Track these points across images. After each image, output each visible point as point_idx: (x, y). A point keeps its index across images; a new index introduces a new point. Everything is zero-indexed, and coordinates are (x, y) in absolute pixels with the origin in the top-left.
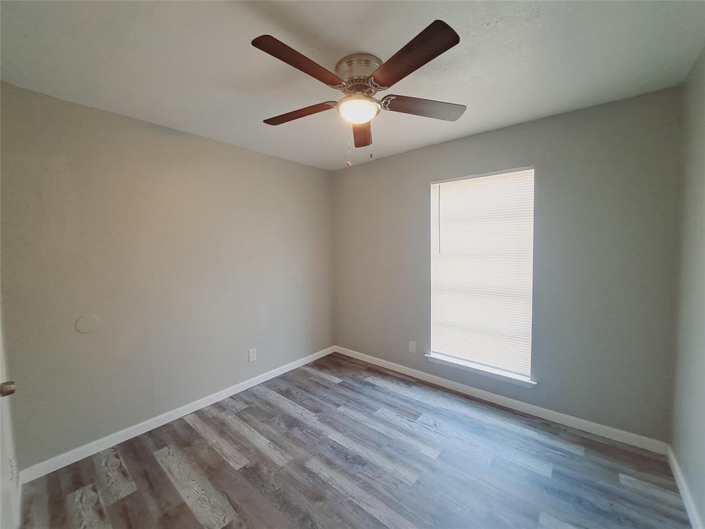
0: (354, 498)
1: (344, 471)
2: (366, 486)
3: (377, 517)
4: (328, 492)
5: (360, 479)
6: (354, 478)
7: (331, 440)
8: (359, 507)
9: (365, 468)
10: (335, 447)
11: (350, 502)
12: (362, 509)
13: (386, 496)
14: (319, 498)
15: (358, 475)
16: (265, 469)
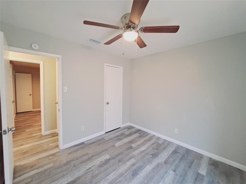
0: (118, 170)
1: (129, 168)
2: (122, 174)
3: (110, 175)
4: (121, 163)
5: (126, 173)
6: (126, 171)
7: (146, 166)
8: (114, 171)
9: (131, 176)
10: (142, 167)
11: (117, 169)
12: (113, 172)
13: (117, 180)
14: (119, 161)
15: (127, 173)
16: (131, 150)
